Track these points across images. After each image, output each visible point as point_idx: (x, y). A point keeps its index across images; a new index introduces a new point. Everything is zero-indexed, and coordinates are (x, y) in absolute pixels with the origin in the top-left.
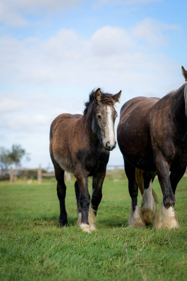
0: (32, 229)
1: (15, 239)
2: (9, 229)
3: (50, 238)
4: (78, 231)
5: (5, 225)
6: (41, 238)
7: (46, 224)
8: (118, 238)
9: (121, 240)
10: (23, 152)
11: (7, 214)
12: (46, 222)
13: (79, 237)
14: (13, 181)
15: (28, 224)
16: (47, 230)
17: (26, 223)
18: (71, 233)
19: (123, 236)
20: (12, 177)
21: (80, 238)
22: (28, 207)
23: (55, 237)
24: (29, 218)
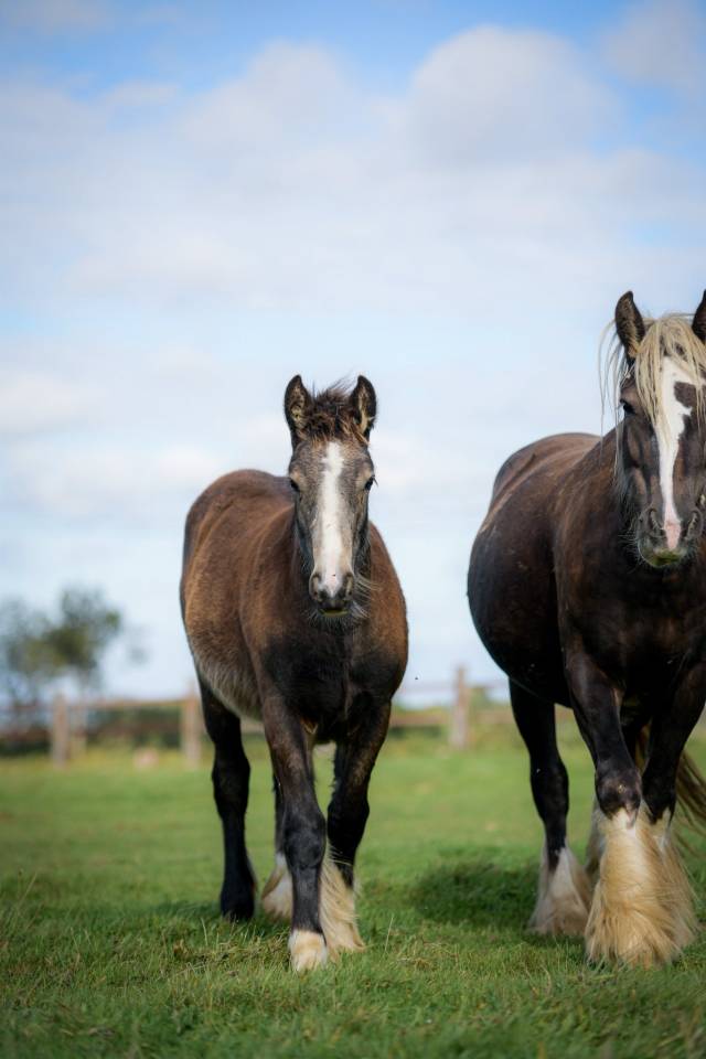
0: (162, 981)
1: (81, 1027)
2: (51, 983)
3: (246, 1020)
4: (375, 988)
5: (34, 962)
6: (206, 1023)
7: (225, 956)
8: (569, 1021)
9: (580, 1029)
10: (112, 621)
11: (45, 911)
12: (227, 944)
13: (384, 1017)
14: (68, 756)
15: (143, 959)
16: (235, 985)
17: (131, 951)
18: (344, 996)
19: (593, 1011)
20: (60, 740)
21: (389, 1018)
22: (141, 878)
23: (271, 1016)
24: (147, 929)
